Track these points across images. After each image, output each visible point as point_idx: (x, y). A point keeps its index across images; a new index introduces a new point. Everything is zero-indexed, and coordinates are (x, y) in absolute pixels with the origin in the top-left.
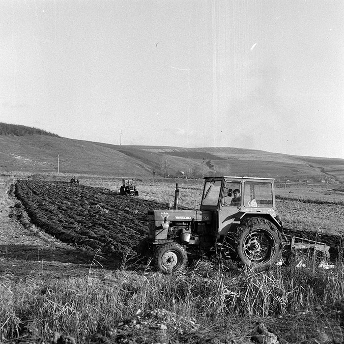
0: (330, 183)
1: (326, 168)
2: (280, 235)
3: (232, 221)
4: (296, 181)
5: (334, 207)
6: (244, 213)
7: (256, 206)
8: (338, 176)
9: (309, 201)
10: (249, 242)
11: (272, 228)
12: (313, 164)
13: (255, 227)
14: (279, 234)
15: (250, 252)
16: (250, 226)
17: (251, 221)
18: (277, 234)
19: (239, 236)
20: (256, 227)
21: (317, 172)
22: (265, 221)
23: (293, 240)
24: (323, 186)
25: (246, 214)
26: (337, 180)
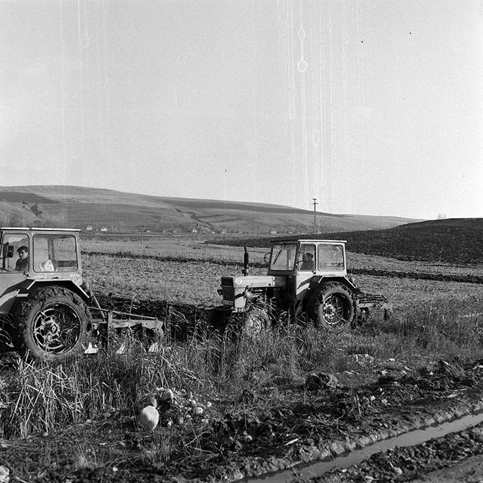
0: (204, 234)
1: (198, 213)
2: (88, 310)
3: (16, 293)
4: (158, 231)
5: (201, 265)
6: (33, 280)
7: (53, 270)
8: (213, 224)
9: (169, 259)
10: (43, 323)
11: (75, 301)
12: (180, 208)
13: (49, 302)
14: (86, 309)
15: (44, 337)
16: (42, 300)
17: (42, 292)
18: (84, 308)
19: (24, 316)
20: (50, 300)
21: (186, 218)
22: (65, 291)
23: (111, 316)
24: (194, 238)
25: (36, 282)
26: (212, 229)
